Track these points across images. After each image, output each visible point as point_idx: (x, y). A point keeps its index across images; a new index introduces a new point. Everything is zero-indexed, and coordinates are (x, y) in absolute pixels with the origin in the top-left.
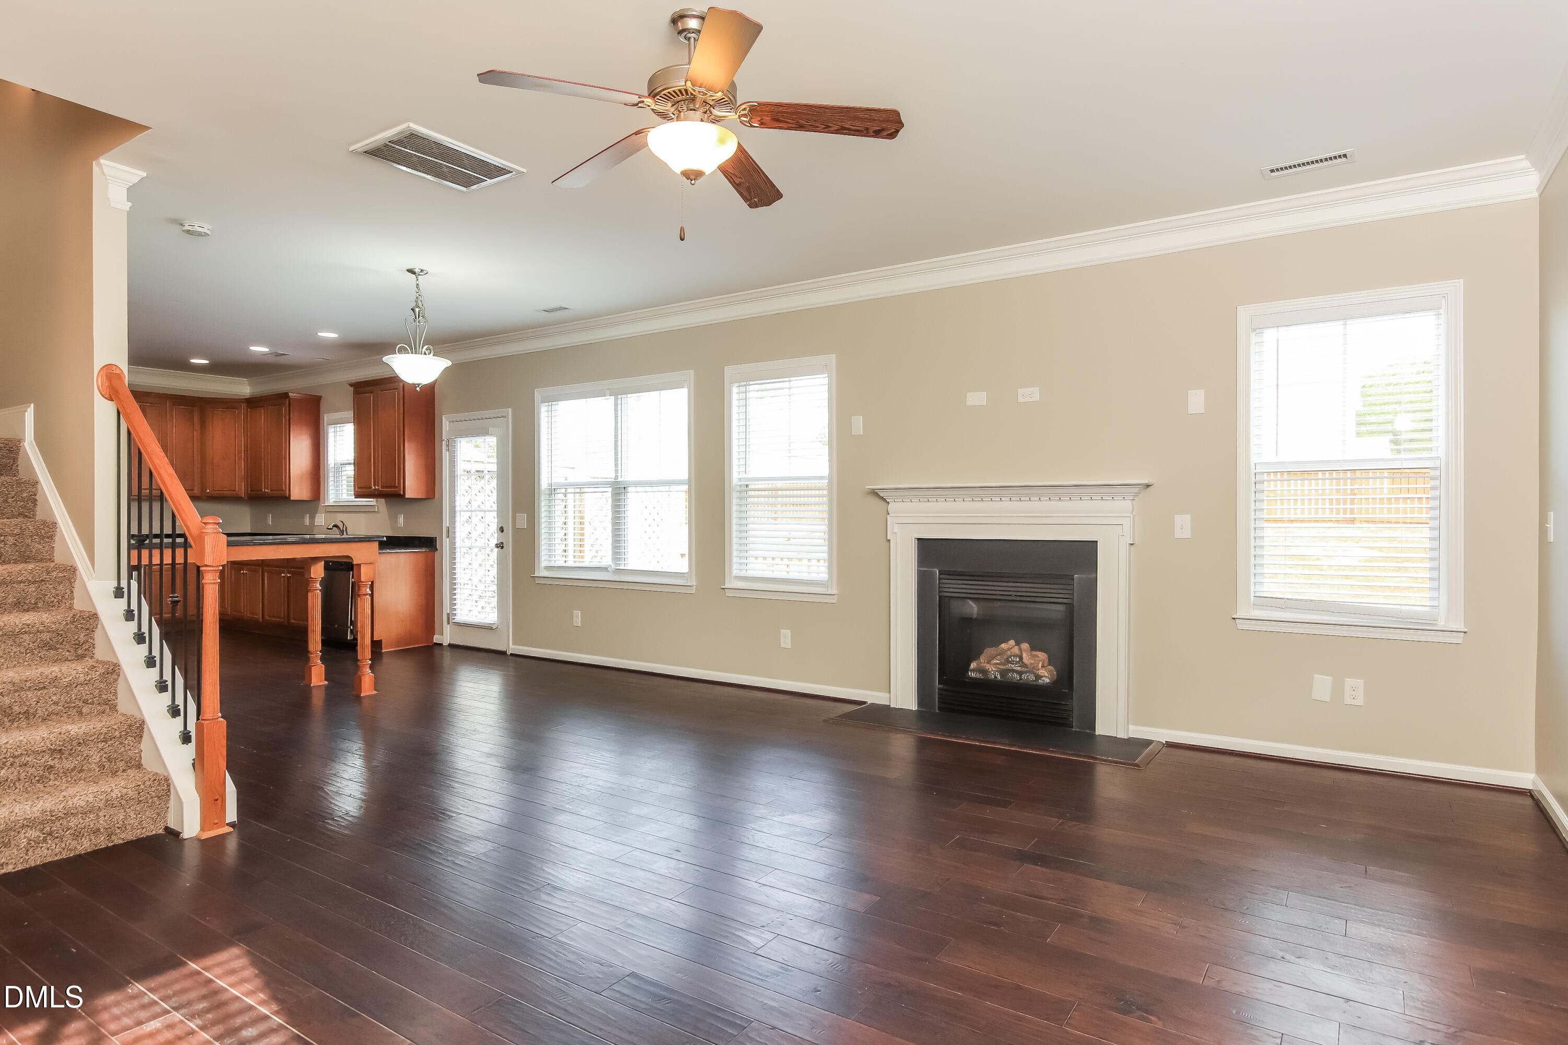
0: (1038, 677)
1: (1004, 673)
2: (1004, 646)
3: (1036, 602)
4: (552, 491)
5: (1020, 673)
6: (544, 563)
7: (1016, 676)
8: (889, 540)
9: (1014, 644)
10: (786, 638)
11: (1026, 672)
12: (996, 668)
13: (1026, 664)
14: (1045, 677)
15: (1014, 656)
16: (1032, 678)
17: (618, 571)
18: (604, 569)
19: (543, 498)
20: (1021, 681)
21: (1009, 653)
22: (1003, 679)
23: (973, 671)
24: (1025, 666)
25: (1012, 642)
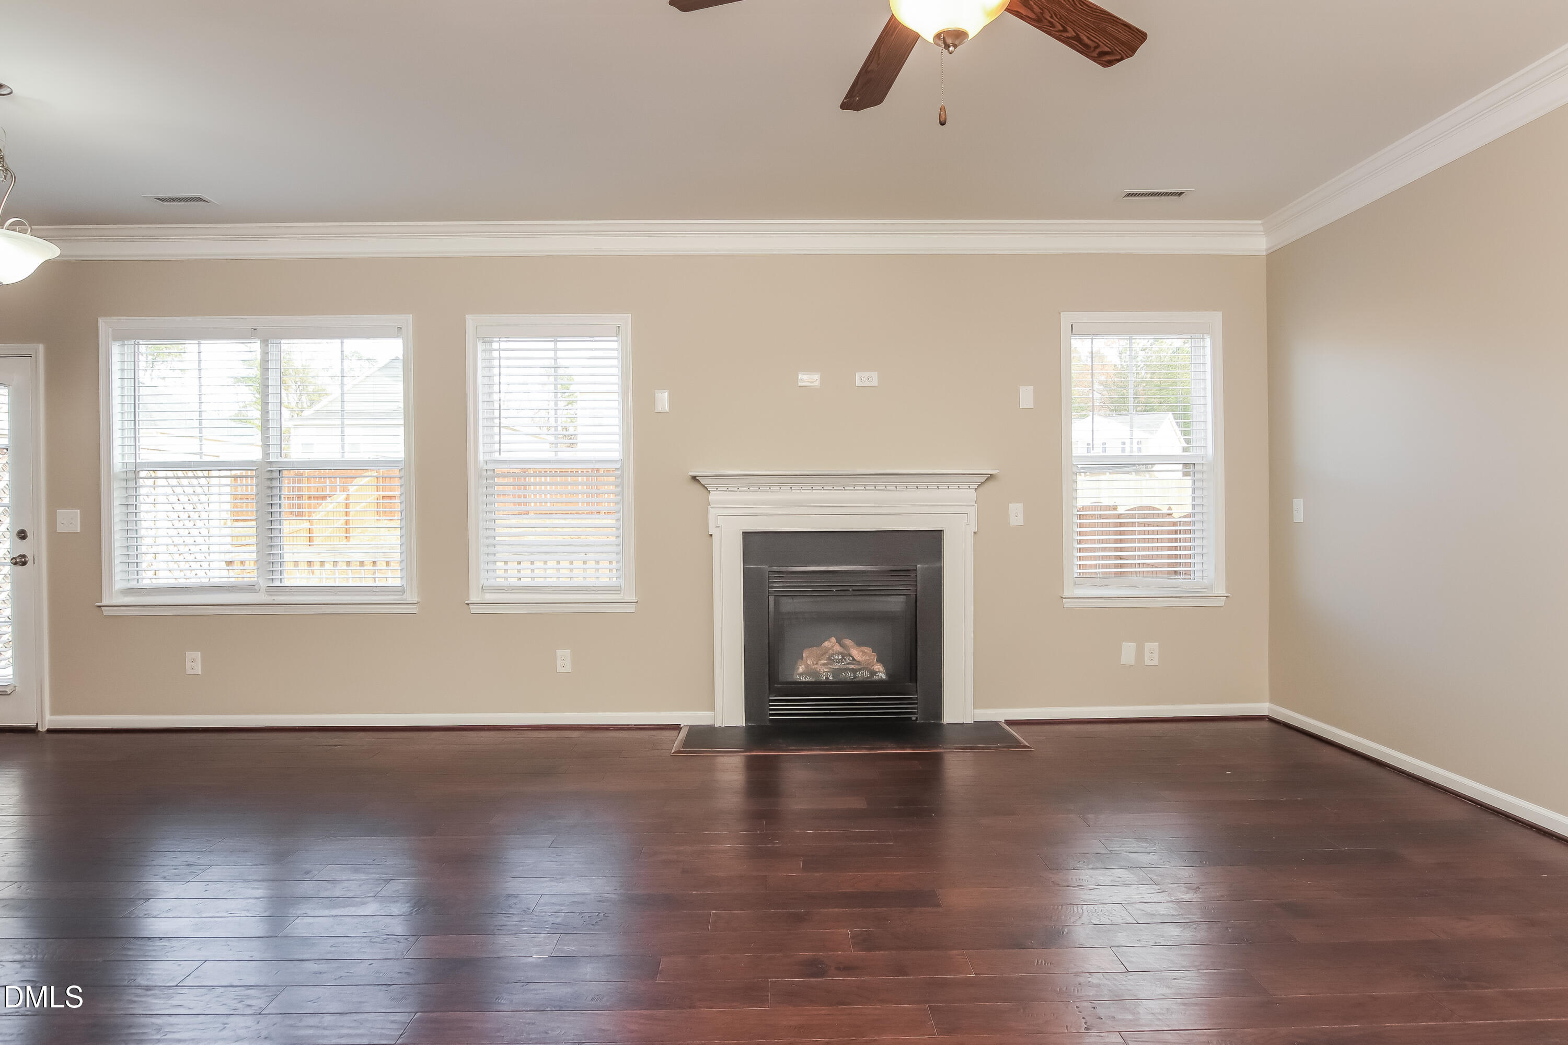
0: (873, 673)
1: (836, 672)
2: (826, 644)
3: (890, 595)
4: (132, 476)
5: (854, 671)
6: (119, 584)
7: (850, 676)
8: (711, 535)
9: (836, 642)
10: (564, 659)
11: (860, 670)
12: (827, 668)
13: (859, 662)
14: (880, 672)
15: (836, 654)
16: (867, 674)
17: (271, 589)
18: (250, 588)
19: (115, 485)
20: (855, 680)
21: (831, 651)
22: (835, 680)
23: (802, 674)
24: (859, 663)
25: (833, 640)
